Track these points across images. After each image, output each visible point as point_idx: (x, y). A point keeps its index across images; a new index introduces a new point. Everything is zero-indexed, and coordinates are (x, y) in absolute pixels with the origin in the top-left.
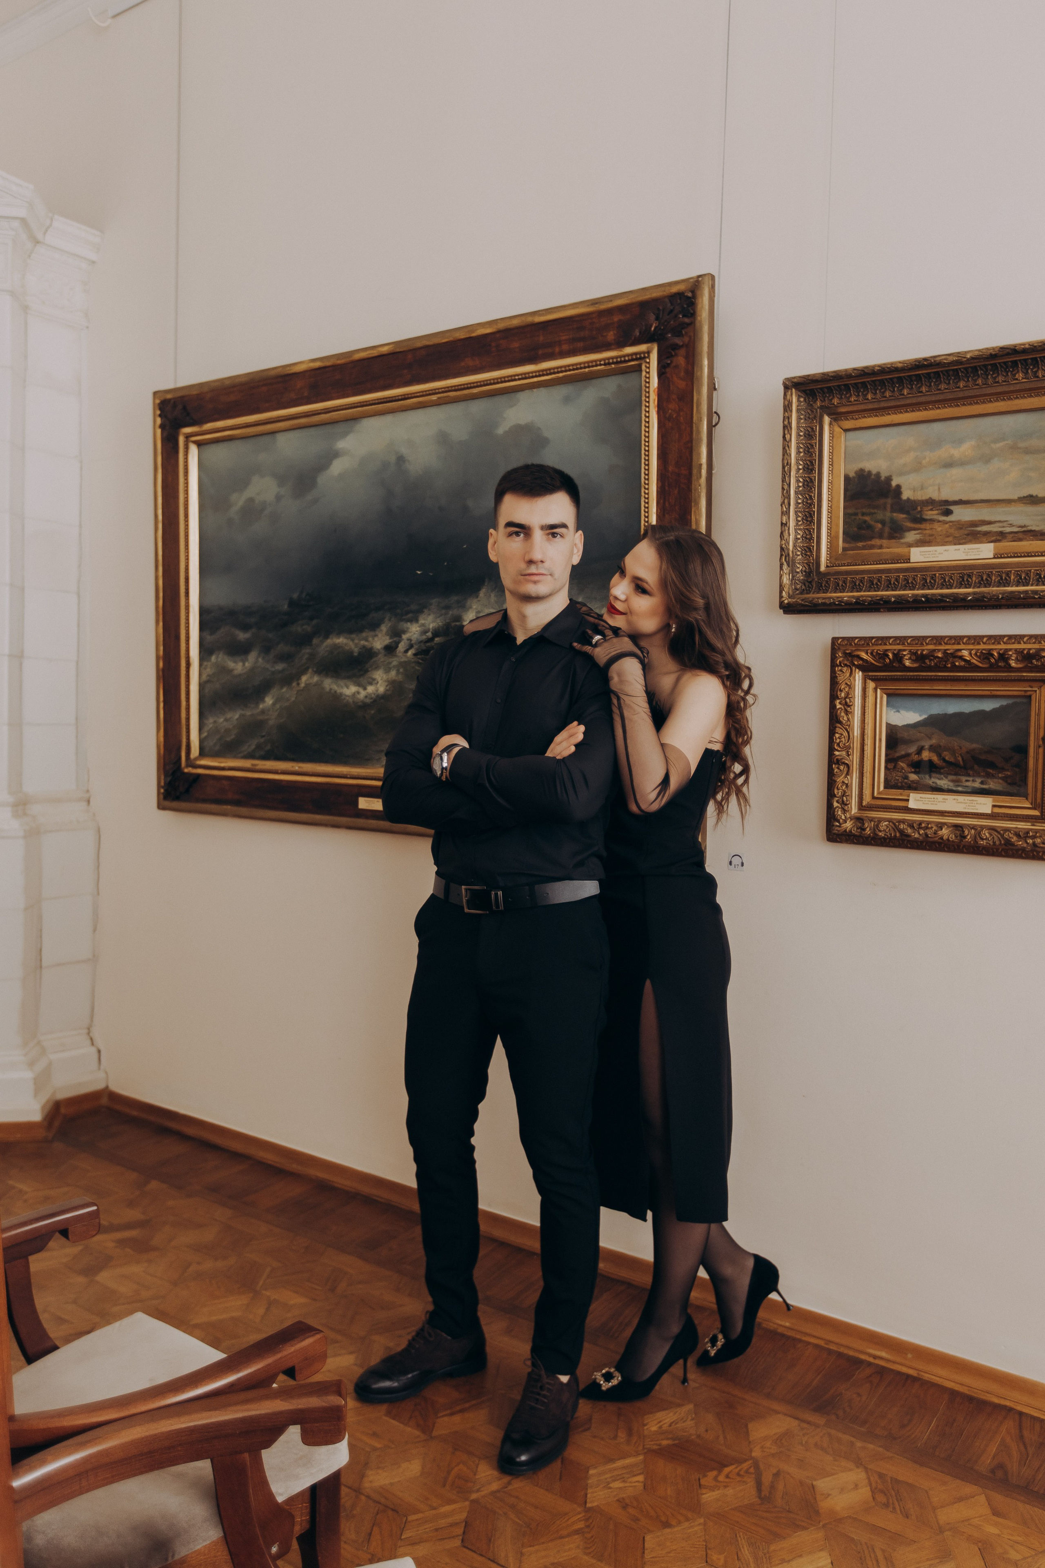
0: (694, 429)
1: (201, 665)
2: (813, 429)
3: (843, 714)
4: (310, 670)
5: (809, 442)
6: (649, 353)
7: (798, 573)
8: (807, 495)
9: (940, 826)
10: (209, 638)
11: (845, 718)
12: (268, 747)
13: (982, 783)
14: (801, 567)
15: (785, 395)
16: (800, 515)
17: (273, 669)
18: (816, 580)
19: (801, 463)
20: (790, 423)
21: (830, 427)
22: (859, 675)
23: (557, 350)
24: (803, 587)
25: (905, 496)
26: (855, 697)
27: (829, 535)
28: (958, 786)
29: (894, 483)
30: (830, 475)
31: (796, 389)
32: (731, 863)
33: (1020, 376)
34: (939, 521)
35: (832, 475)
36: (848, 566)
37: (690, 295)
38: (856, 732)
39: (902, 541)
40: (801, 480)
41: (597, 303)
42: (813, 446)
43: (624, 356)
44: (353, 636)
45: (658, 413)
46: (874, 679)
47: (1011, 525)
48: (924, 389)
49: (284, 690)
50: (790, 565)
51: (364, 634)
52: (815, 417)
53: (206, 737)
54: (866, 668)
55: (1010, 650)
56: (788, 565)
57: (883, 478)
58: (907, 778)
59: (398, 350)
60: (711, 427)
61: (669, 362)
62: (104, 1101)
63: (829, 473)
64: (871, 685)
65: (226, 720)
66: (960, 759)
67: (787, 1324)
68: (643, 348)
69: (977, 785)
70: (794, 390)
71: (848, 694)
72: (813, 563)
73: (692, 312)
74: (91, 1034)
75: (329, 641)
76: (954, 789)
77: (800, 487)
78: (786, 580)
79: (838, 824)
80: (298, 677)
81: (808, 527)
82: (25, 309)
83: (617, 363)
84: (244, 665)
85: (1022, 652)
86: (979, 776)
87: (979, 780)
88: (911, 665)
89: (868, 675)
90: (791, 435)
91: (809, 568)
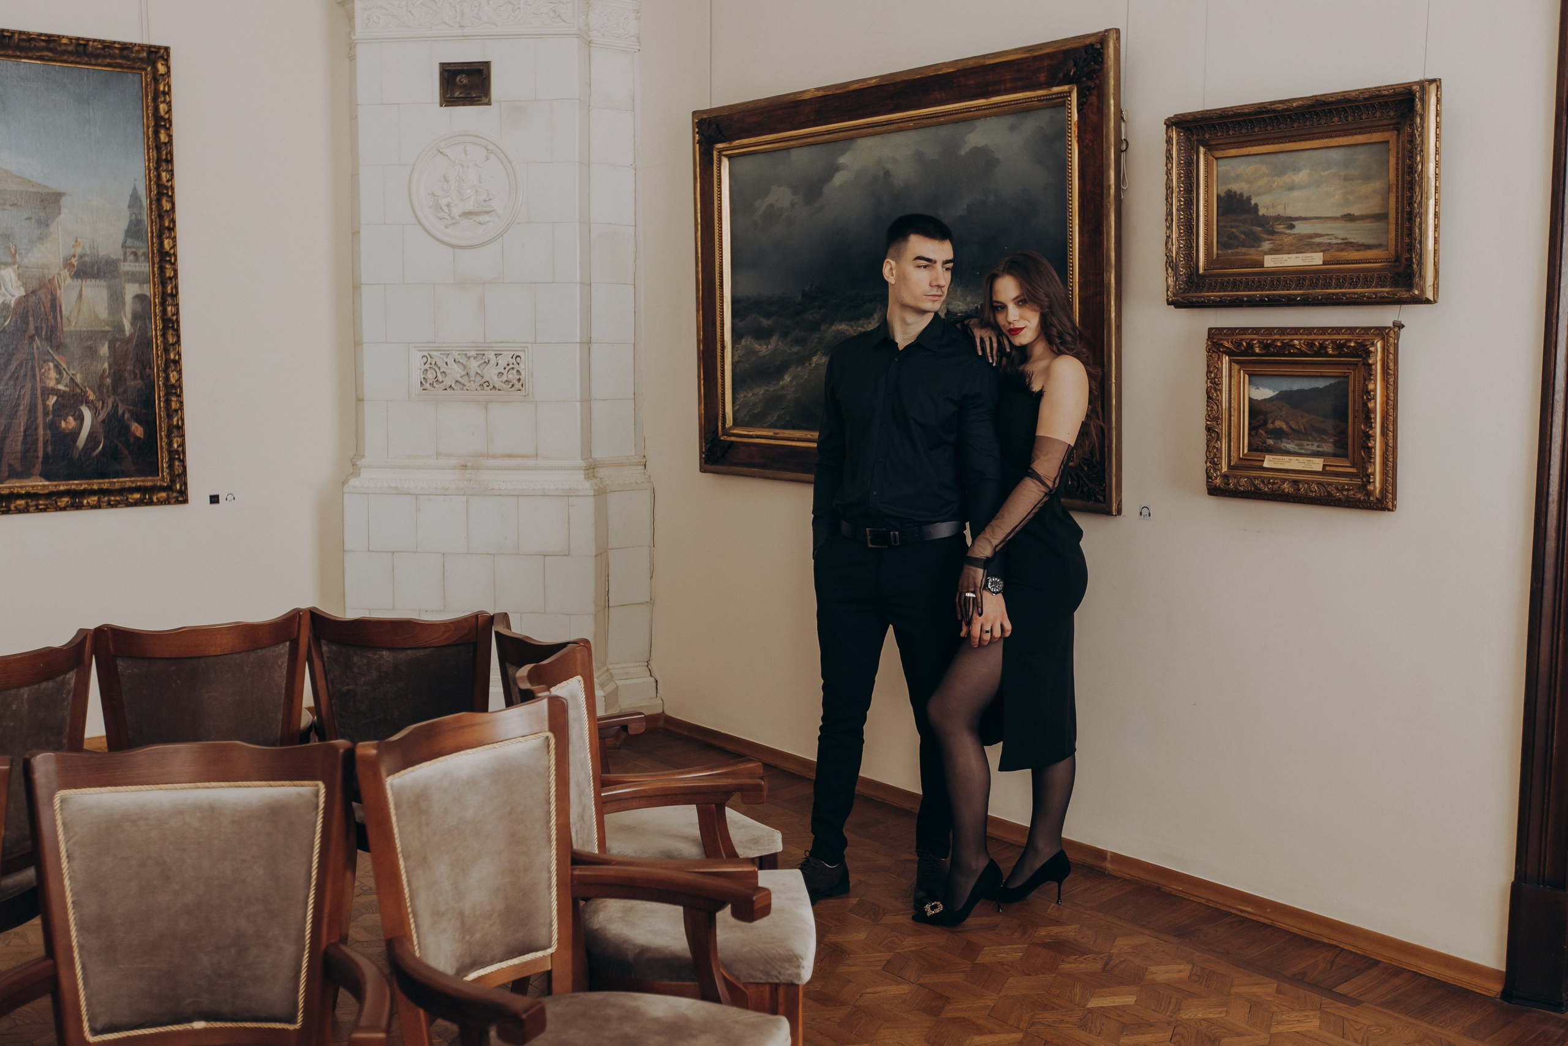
0: (1104, 156)
1: (733, 347)
2: (1191, 157)
3: (1213, 391)
4: (819, 353)
5: (1189, 168)
6: (1070, 92)
7: (1182, 275)
8: (1188, 212)
9: (1284, 481)
10: (740, 324)
11: (1215, 394)
12: (788, 418)
13: (1318, 446)
14: (1185, 271)
15: (1167, 130)
16: (1182, 228)
17: (790, 352)
18: (1196, 281)
19: (1182, 185)
20: (1171, 155)
21: (1205, 156)
22: (1226, 359)
23: (1003, 87)
24: (1186, 287)
25: (1261, 213)
26: (1222, 377)
27: (1206, 244)
28: (1302, 449)
29: (1253, 202)
31: (1176, 127)
32: (1141, 514)
33: (1336, 119)
34: (1285, 234)
36: (1220, 269)
37: (1099, 46)
38: (1225, 404)
39: (1260, 249)
40: (1182, 199)
41: (1031, 50)
42: (1191, 171)
43: (1052, 94)
44: (853, 323)
45: (1078, 142)
46: (1237, 362)
47: (1336, 238)
48: (1269, 128)
49: (799, 369)
50: (1174, 270)
51: (861, 322)
52: (1192, 149)
53: (738, 409)
54: (1230, 353)
55: (1327, 340)
56: (1172, 270)
57: (1245, 198)
58: (1265, 442)
59: (883, 83)
60: (1119, 152)
61: (1085, 100)
62: (661, 724)
63: (1205, 194)
64: (1235, 367)
65: (754, 395)
66: (1302, 427)
68: (1066, 88)
69: (1314, 448)
70: (1174, 127)
71: (1216, 374)
72: (1193, 267)
73: (1101, 60)
74: (649, 667)
75: (834, 328)
76: (1299, 451)
77: (1182, 205)
78: (1171, 281)
79: (1211, 480)
80: (809, 358)
81: (1189, 238)
82: (589, 43)
83: (1047, 100)
84: (767, 347)
85: (1336, 342)
86: (1316, 441)
87: (1316, 444)
88: (1260, 352)
89: (1233, 359)
90: (1172, 164)
91: (1191, 271)
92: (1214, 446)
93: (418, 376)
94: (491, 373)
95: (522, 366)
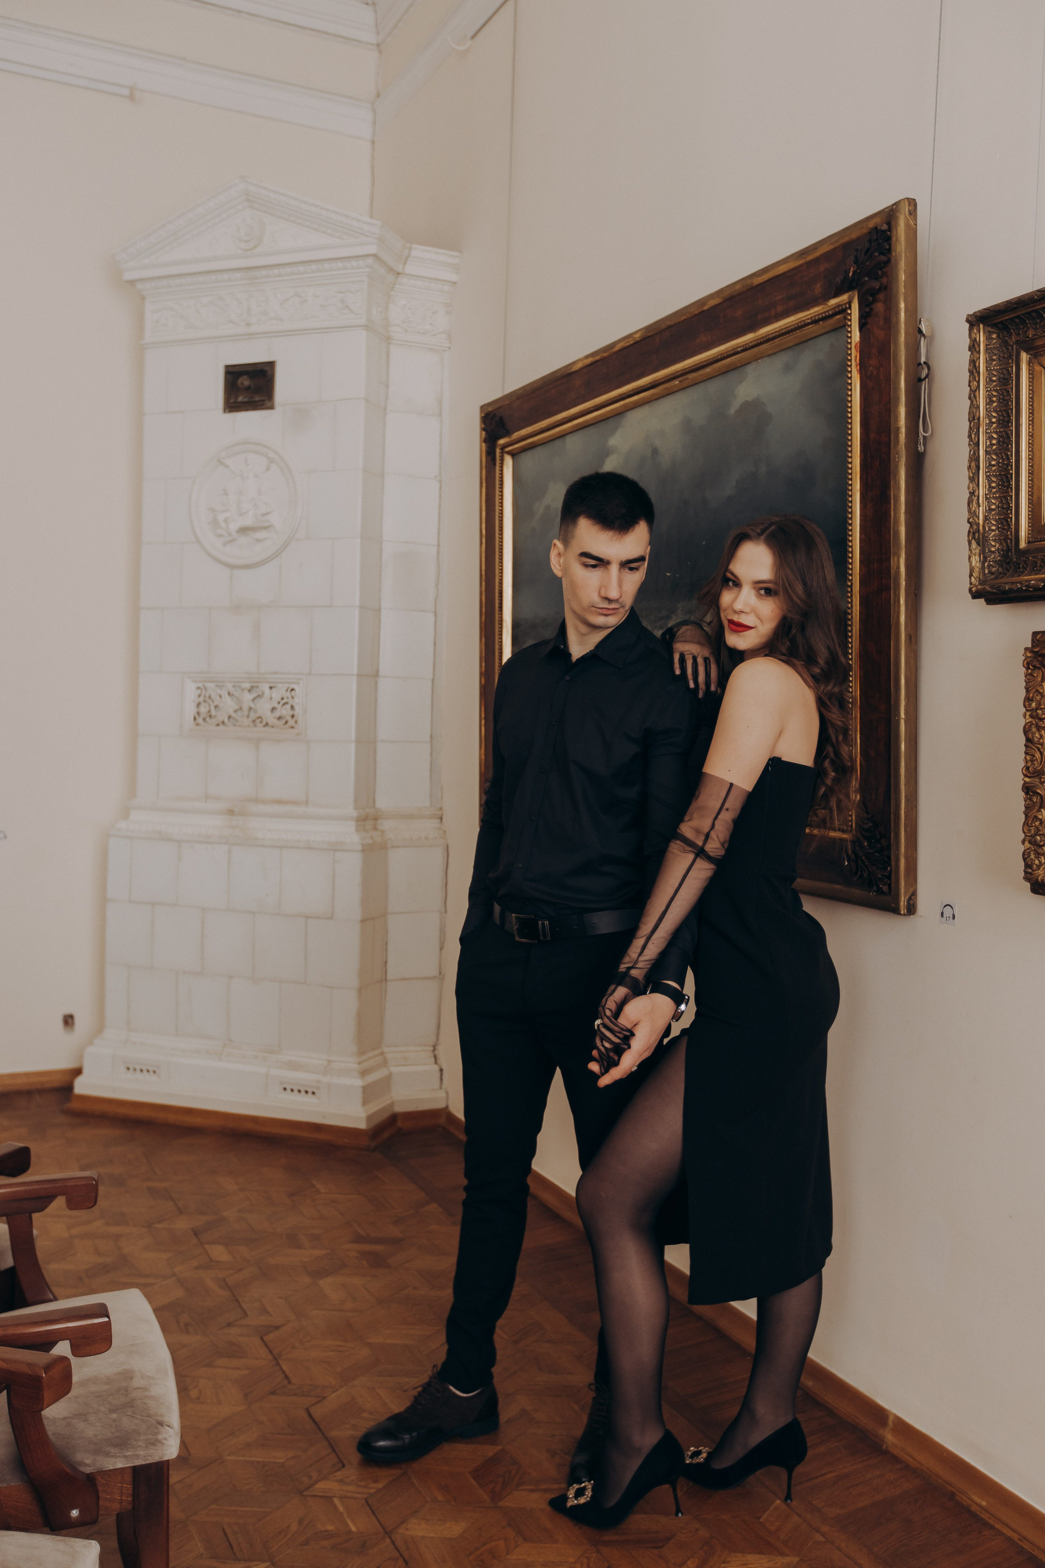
0: (891, 386)
2: (1007, 371)
3: (1034, 729)
5: (1005, 387)
6: (850, 303)
7: (993, 552)
8: (1003, 454)
11: (1037, 735)
14: (998, 545)
15: (970, 332)
16: (994, 479)
18: (1015, 559)
19: (994, 414)
20: (977, 368)
21: (1029, 365)
23: (773, 312)
24: (1000, 569)
27: (1030, 502)
30: (1031, 426)
31: (984, 324)
32: (942, 914)
35: (1033, 426)
37: (885, 227)
40: (995, 436)
41: (804, 254)
42: (1008, 391)
43: (829, 310)
45: (861, 372)
50: (981, 544)
52: (1010, 356)
56: (978, 544)
59: (649, 334)
60: (915, 381)
61: (868, 310)
62: (442, 1121)
63: (1029, 424)
67: (984, 1503)
68: (844, 297)
70: (981, 326)
71: (1038, 703)
72: (1011, 539)
73: (887, 247)
74: (436, 1052)
77: (994, 445)
78: (976, 561)
79: (1032, 869)
81: (1005, 494)
83: (824, 319)
90: (979, 382)
91: (1008, 546)
92: (1036, 817)
93: (190, 710)
94: (264, 708)
95: (296, 700)
